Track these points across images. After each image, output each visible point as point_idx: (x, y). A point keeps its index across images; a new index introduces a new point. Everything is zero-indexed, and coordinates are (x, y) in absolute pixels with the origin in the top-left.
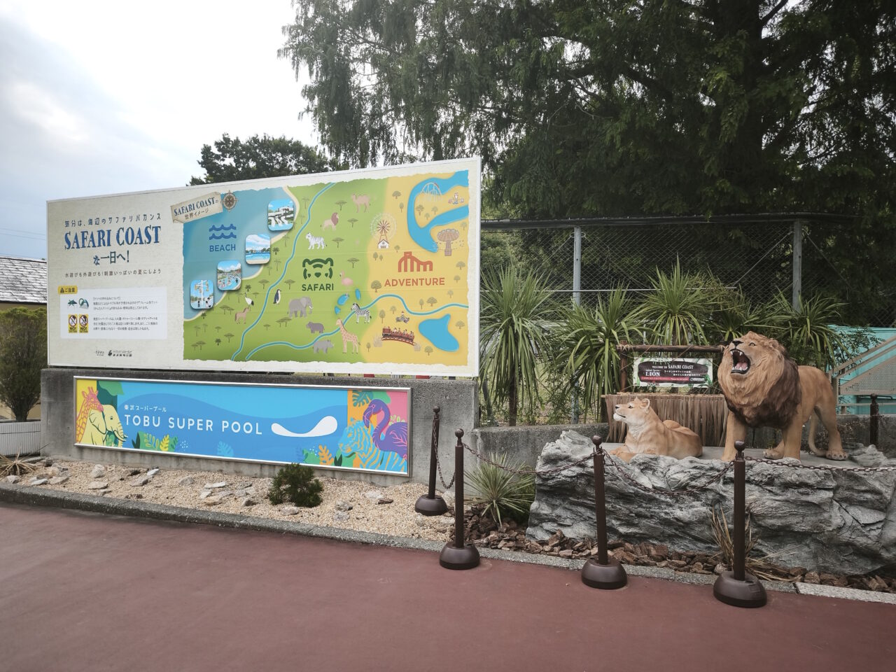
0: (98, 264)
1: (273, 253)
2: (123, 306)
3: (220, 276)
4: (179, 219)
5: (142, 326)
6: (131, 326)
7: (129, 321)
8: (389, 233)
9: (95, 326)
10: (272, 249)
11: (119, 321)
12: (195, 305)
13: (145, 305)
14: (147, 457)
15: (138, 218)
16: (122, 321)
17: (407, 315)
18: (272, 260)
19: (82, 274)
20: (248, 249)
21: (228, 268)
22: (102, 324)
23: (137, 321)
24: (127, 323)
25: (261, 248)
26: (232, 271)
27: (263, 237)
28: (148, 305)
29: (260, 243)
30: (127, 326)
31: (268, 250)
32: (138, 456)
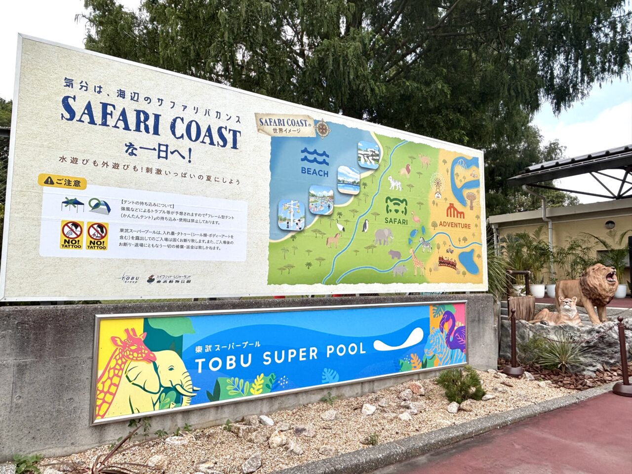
0: (132, 154)
1: (362, 187)
2: (178, 217)
3: (312, 199)
4: (265, 130)
5: (209, 245)
6: (191, 244)
7: (189, 237)
8: (441, 188)
9: (123, 241)
10: (362, 183)
11: (170, 237)
12: (283, 225)
13: (215, 219)
14: (226, 410)
15: (207, 112)
16: (176, 236)
17: (452, 248)
18: (361, 193)
19: (100, 163)
20: (340, 178)
21: (320, 193)
22: (137, 238)
23: (203, 238)
24: (185, 240)
25: (351, 180)
26: (324, 196)
27: (353, 171)
28: (220, 220)
29: (350, 175)
30: (185, 244)
31: (358, 183)
32: (213, 411)
